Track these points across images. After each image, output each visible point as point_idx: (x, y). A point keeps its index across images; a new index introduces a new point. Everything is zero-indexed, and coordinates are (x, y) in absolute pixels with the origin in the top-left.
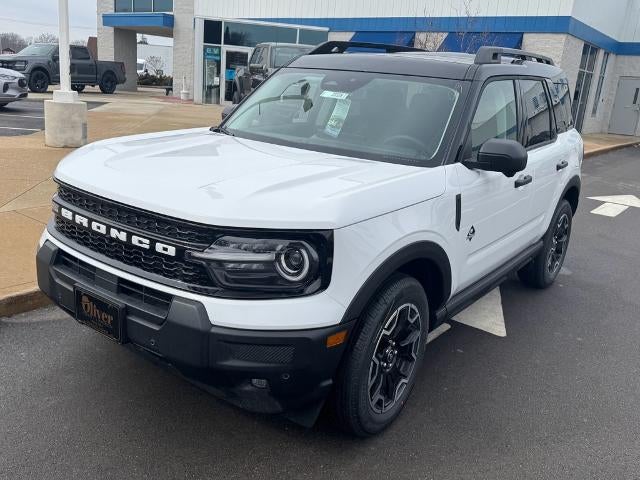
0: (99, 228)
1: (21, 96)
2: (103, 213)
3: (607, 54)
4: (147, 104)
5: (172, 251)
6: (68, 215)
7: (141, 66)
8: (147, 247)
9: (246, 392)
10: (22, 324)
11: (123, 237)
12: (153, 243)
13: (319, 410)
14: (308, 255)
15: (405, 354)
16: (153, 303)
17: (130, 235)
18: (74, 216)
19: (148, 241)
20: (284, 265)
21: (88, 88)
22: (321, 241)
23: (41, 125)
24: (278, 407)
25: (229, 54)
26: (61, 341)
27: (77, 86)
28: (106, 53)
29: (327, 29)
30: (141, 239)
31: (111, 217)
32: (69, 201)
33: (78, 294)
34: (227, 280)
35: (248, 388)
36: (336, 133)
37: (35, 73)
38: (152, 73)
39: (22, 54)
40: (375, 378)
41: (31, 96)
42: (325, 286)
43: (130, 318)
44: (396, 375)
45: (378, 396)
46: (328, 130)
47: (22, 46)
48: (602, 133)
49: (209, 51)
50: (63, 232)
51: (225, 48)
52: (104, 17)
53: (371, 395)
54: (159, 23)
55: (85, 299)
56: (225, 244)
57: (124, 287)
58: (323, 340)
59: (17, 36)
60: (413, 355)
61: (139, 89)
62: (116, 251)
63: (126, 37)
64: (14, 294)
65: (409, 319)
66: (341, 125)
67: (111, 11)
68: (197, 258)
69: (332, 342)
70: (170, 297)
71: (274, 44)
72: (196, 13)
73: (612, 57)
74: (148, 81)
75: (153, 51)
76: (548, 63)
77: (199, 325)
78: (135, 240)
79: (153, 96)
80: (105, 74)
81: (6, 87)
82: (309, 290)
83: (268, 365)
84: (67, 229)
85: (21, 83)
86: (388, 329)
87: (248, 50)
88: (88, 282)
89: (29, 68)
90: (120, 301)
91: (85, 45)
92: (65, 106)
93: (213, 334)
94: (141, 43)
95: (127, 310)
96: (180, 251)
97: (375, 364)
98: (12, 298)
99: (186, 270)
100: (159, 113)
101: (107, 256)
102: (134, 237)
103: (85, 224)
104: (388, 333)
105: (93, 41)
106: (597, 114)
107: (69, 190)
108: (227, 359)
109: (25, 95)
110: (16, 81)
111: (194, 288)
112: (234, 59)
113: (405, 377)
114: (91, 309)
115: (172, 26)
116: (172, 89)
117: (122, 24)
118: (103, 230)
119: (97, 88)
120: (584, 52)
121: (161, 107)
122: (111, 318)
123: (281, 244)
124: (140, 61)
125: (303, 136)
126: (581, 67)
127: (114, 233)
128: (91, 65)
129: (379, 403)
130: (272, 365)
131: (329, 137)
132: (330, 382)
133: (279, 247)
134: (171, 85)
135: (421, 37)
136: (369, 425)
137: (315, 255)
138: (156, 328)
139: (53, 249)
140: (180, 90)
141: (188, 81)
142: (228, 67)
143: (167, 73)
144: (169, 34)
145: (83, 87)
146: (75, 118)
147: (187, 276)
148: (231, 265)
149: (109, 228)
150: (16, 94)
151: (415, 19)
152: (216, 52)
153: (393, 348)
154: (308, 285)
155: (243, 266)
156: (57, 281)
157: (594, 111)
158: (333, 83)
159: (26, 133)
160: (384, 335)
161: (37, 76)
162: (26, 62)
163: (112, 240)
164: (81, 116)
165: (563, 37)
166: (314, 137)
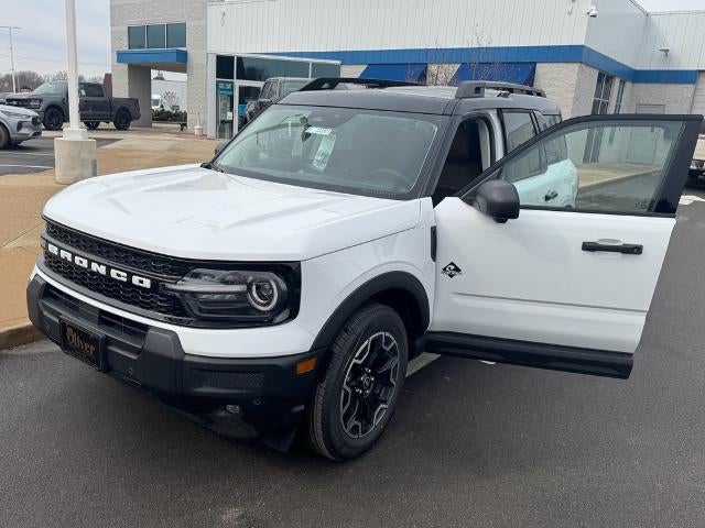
0: (81, 262)
1: (35, 134)
2: (85, 249)
3: (623, 83)
4: (160, 140)
5: (147, 283)
6: (53, 250)
7: (156, 102)
8: (125, 280)
9: (221, 417)
10: (22, 356)
11: (102, 270)
12: (130, 275)
13: (293, 435)
14: (276, 285)
15: (383, 380)
16: (132, 334)
17: (109, 269)
18: (59, 251)
19: (125, 274)
20: (255, 295)
21: (102, 125)
22: (289, 272)
23: (51, 162)
24: (254, 433)
25: (241, 88)
26: (58, 371)
27: (91, 124)
28: (121, 90)
29: (338, 62)
30: (120, 272)
31: (92, 252)
32: (55, 237)
33: (64, 326)
34: (200, 310)
35: (223, 414)
36: (322, 168)
37: (49, 111)
38: (167, 108)
39: (37, 92)
40: (348, 405)
41: (45, 134)
42: (293, 315)
43: (111, 348)
44: (375, 401)
45: (353, 422)
46: (315, 164)
47: (39, 83)
48: (619, 162)
49: (221, 86)
50: (51, 266)
51: (238, 83)
52: (119, 54)
53: (345, 422)
54: (173, 59)
55: (69, 330)
56: (197, 276)
57: (106, 319)
58: (293, 367)
59: (34, 74)
60: (392, 380)
61: (154, 125)
62: (98, 284)
63: (140, 73)
64: (15, 327)
65: (384, 347)
66: (327, 159)
67: (125, 48)
68: (173, 290)
69: (301, 369)
70: (146, 327)
71: (282, 78)
72: (209, 49)
73: (628, 85)
74: (163, 117)
75: (167, 88)
76: (539, 94)
77: (173, 354)
78: (114, 273)
79: (168, 131)
80: (119, 111)
81: (20, 125)
82: (278, 319)
83: (240, 391)
84: (54, 263)
85: (35, 120)
86: (360, 358)
87: (259, 84)
88: (71, 313)
89: (43, 106)
90: (100, 332)
91: (101, 82)
92: (76, 143)
93: (187, 362)
94: (157, 78)
95: (107, 341)
96: (155, 284)
97: (347, 393)
98: (12, 331)
99: (161, 301)
100: (172, 149)
101: (90, 289)
102: (113, 271)
103: (70, 259)
104: (360, 362)
105: (108, 77)
106: (614, 144)
107: (57, 227)
108: (201, 386)
109: (39, 133)
110: (30, 119)
111: (170, 319)
112: (246, 94)
113: (385, 402)
114: (75, 340)
115: (186, 61)
116: (186, 125)
117: (137, 61)
118: (85, 264)
119: (112, 125)
120: (599, 81)
121: (173, 143)
122: (92, 348)
123: (251, 276)
124: (154, 97)
125: (289, 171)
126: (596, 95)
127: (95, 267)
128: (105, 102)
129: (355, 429)
130: (244, 391)
131: (316, 171)
132: (303, 407)
133: (251, 278)
134: (186, 120)
135: (433, 68)
136: (345, 450)
137: (284, 286)
138: (134, 357)
139: (41, 282)
140: (194, 126)
141: (202, 117)
142: (240, 102)
143: (183, 109)
144: (183, 70)
145: (98, 124)
146: (85, 155)
147: (161, 307)
148: (204, 296)
149: (90, 262)
150: (30, 132)
151: (427, 51)
152: (229, 87)
153: (369, 375)
154: (278, 314)
155: (216, 297)
156: (45, 313)
157: (611, 140)
158: (319, 119)
159: (38, 171)
160: (355, 364)
161: (52, 114)
162: (41, 100)
163: (93, 273)
164: (90, 153)
165: (576, 67)
166: (301, 172)
